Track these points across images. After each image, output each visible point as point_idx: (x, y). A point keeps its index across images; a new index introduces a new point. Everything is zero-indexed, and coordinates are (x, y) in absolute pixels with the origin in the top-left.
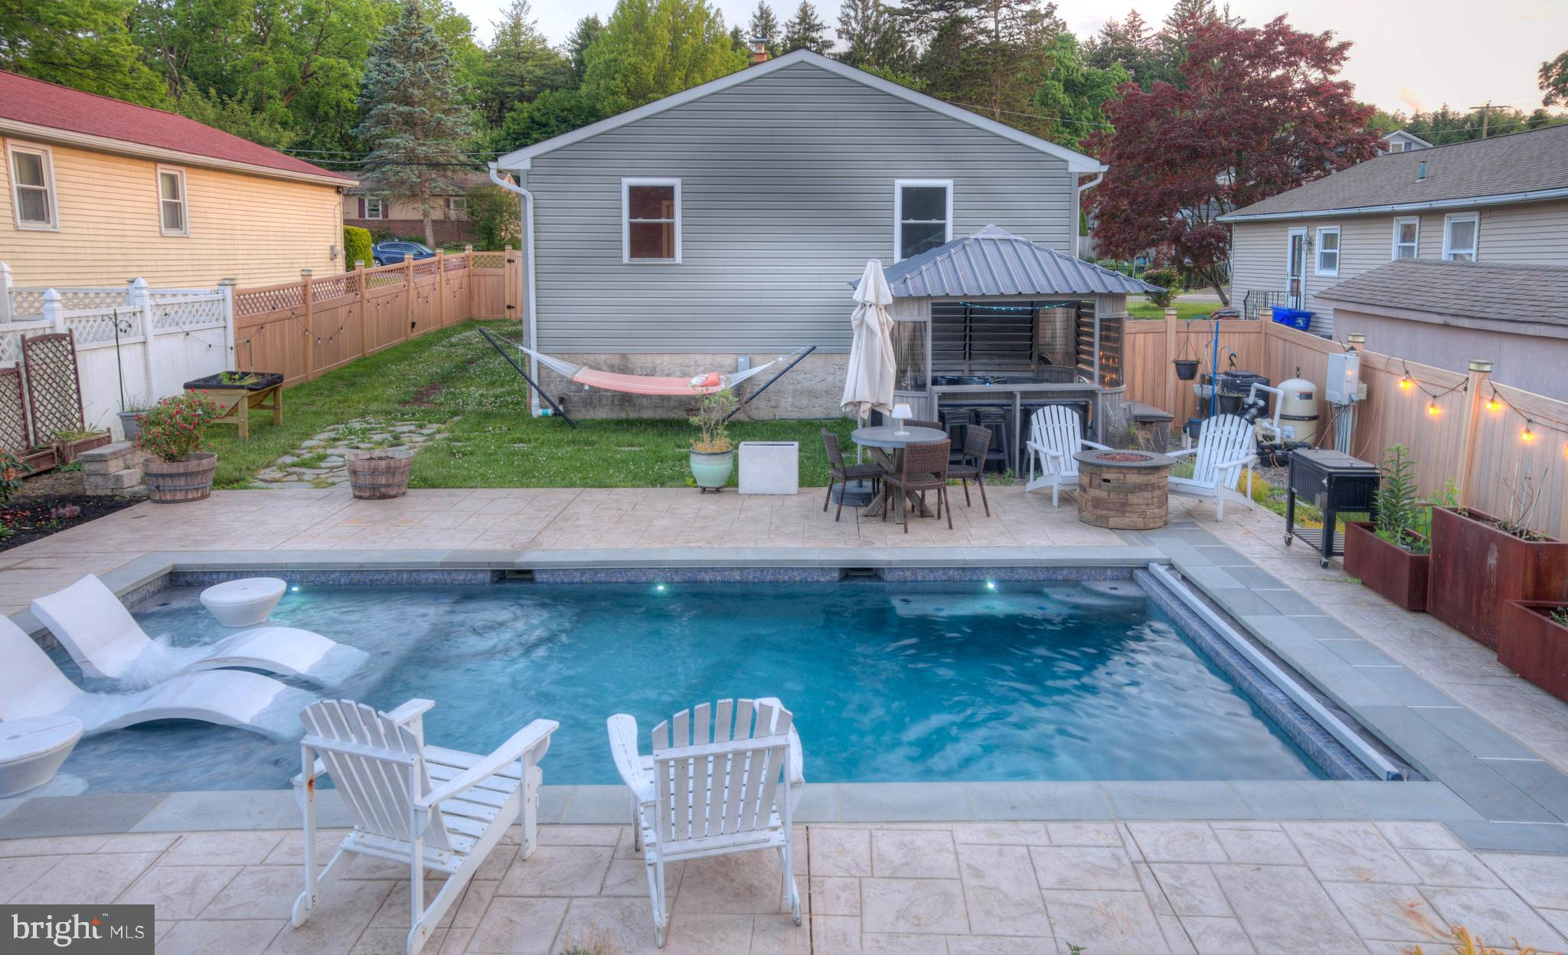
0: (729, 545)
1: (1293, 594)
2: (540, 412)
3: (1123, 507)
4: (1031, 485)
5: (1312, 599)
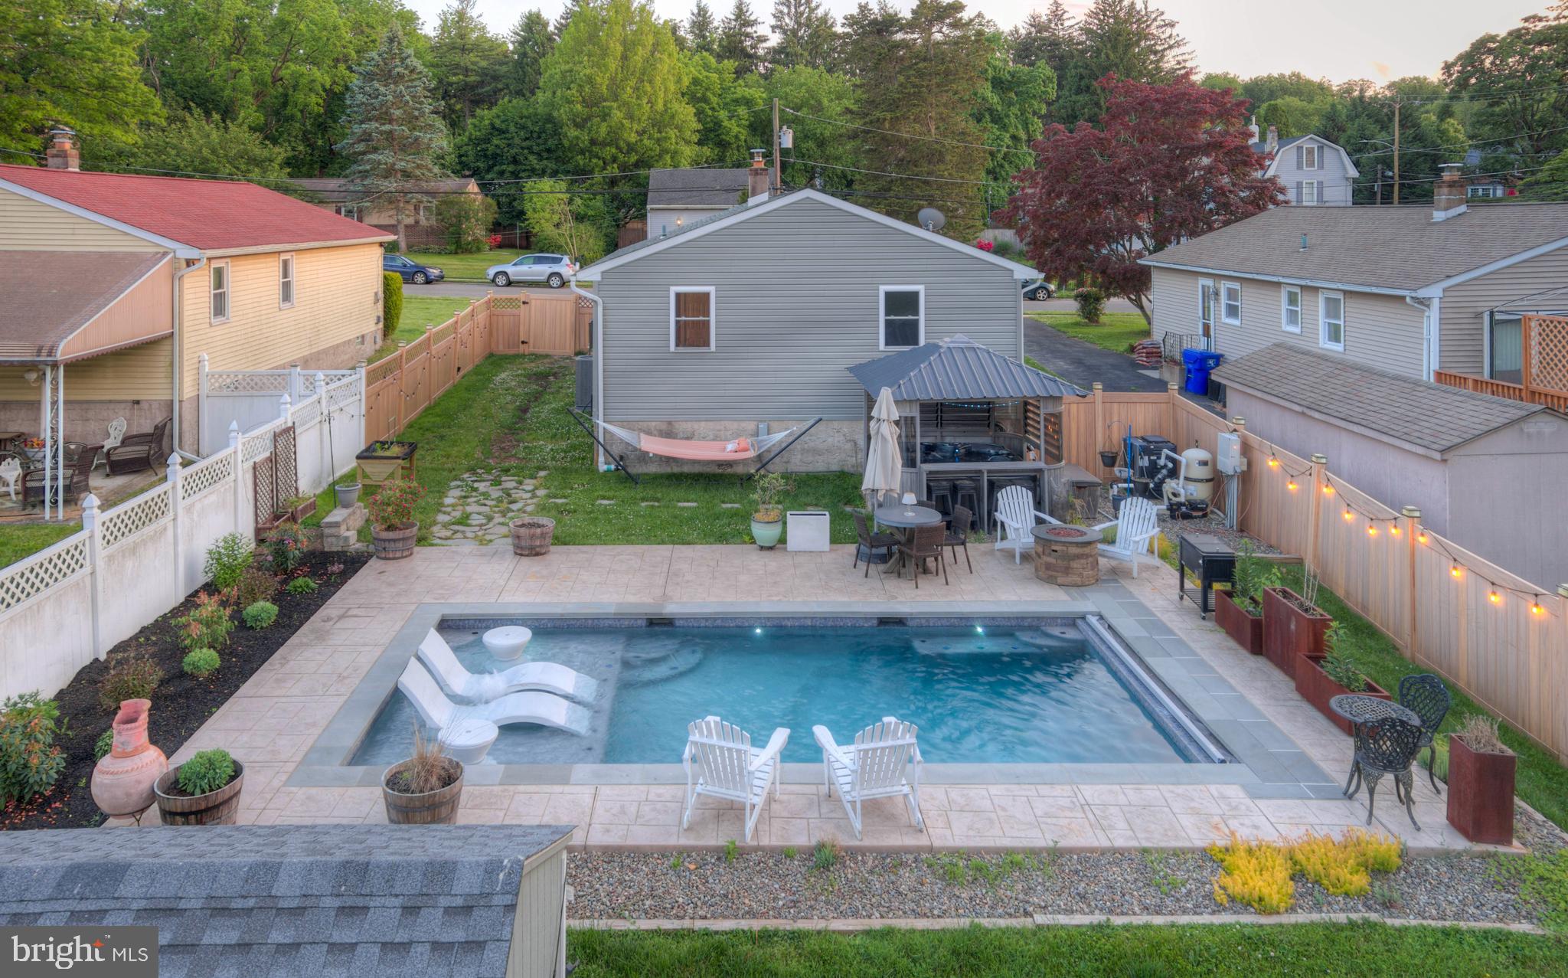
0: (799, 599)
1: (1180, 642)
2: (605, 467)
3: (1067, 571)
4: (999, 545)
5: (1192, 645)
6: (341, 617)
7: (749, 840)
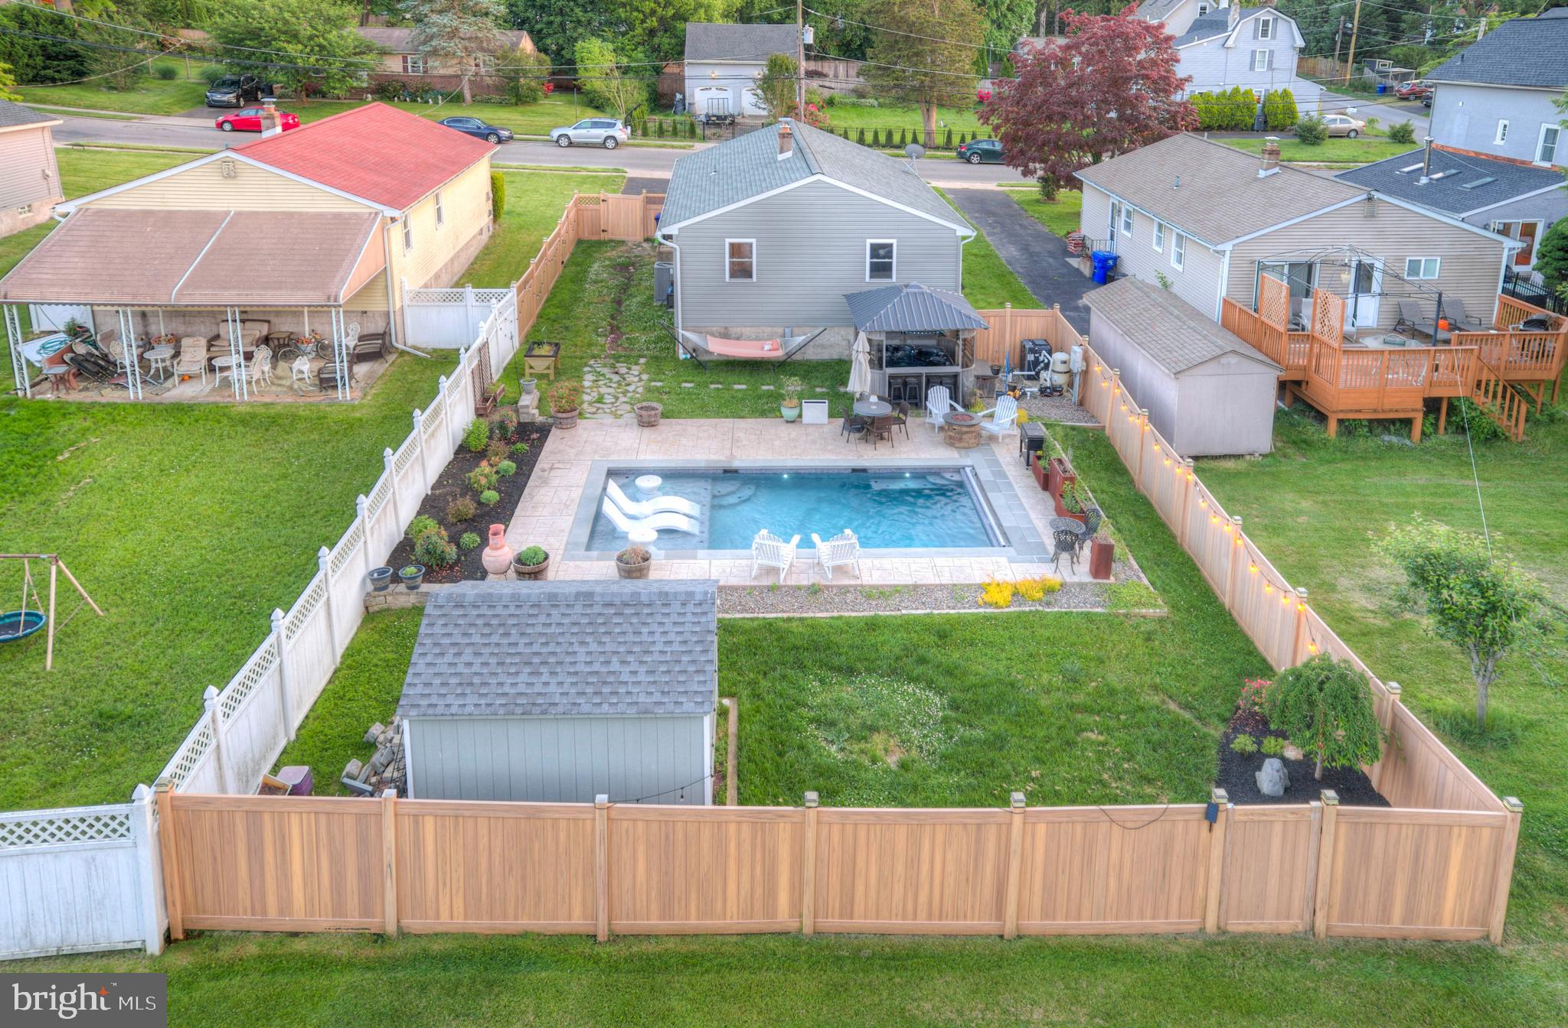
1: (1009, 483)
2: (684, 356)
3: (961, 440)
5: (1015, 485)
6: (551, 469)
7: (782, 582)
